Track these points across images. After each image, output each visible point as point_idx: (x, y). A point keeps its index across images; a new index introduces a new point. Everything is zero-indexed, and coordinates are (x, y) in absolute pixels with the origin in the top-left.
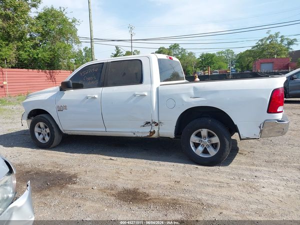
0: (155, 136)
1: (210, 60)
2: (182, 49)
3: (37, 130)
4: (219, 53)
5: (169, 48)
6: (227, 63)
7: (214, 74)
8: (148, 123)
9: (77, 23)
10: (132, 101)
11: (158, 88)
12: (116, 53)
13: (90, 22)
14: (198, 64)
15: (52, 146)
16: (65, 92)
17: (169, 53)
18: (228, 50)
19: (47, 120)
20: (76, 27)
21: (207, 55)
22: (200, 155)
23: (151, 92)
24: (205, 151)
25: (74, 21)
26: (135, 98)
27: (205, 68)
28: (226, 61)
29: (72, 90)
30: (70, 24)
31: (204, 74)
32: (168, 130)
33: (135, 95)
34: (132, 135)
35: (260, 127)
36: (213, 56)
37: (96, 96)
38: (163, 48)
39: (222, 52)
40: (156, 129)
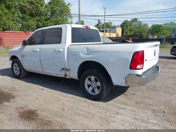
0: (67, 77)
1: (158, 29)
2: (139, 21)
3: (14, 67)
4: (165, 24)
5: (131, 20)
6: (170, 31)
7: (159, 38)
8: (63, 69)
9: (70, 6)
10: (54, 54)
11: (68, 47)
12: (98, 23)
13: (79, 5)
14: (149, 31)
15: (20, 77)
16: (25, 47)
17: (131, 24)
18: (171, 23)
19: (18, 62)
20: (70, 8)
21: (156, 25)
22: (90, 93)
23: (64, 49)
24: (93, 91)
25: (69, 4)
26: (56, 52)
27: (154, 34)
28: (169, 30)
29: (28, 46)
30: (67, 6)
31: (153, 37)
32: (74, 74)
33: (56, 51)
34: (56, 75)
35: (125, 78)
36: (160, 26)
37: (38, 50)
38: (127, 21)
39: (167, 24)
40: (68, 73)
